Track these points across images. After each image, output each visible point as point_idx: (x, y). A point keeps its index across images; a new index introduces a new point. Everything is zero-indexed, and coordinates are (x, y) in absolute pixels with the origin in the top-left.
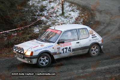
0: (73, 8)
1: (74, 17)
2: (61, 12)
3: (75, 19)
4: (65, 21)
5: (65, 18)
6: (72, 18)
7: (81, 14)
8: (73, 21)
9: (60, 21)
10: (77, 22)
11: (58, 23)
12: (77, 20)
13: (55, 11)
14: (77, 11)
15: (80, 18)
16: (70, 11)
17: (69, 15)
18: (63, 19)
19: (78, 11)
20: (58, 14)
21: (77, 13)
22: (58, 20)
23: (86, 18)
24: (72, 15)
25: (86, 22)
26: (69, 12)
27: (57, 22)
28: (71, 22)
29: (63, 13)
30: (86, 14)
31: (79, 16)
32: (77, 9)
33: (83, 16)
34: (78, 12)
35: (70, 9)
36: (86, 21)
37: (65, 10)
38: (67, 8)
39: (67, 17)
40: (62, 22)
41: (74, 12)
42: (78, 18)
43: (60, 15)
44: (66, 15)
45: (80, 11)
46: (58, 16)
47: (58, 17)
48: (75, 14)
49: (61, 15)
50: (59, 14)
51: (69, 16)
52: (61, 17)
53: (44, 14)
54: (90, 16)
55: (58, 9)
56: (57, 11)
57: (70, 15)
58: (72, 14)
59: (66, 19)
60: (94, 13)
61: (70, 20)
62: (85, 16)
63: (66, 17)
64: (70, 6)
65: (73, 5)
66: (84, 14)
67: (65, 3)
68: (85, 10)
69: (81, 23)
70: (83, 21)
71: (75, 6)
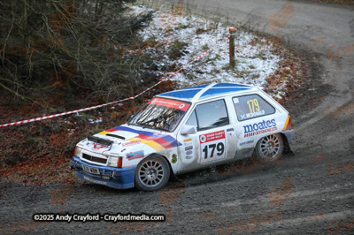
0: (262, 49)
2: (227, 61)
3: (266, 80)
5: (237, 77)
6: (258, 76)
7: (284, 67)
10: (271, 87)
12: (269, 82)
13: (212, 57)
14: (271, 58)
15: (279, 76)
16: (254, 58)
17: (249, 69)
18: (232, 79)
19: (275, 57)
20: (220, 64)
21: (272, 62)
23: (295, 77)
24: (258, 69)
25: (295, 87)
26: (249, 60)
29: (233, 63)
30: (297, 65)
31: (277, 73)
32: (273, 52)
33: (288, 72)
34: (276, 59)
35: (255, 51)
36: (297, 85)
37: (241, 54)
38: (246, 49)
39: (243, 72)
41: (264, 59)
42: (273, 78)
43: (223, 68)
44: (240, 68)
45: (281, 57)
46: (218, 72)
47: (217, 75)
48: (266, 65)
49: (226, 68)
50: (220, 66)
51: (249, 72)
52: (226, 74)
53: (180, 65)
54: (308, 72)
55: (220, 50)
56: (218, 57)
57: (252, 67)
58: (259, 64)
59: (241, 80)
60: (322, 63)
61: (252, 81)
62: (294, 72)
63: (240, 75)
64: (253, 43)
65: (264, 40)
66: (292, 65)
67: (241, 35)
68: (295, 56)
69: (282, 90)
70: (289, 86)
71: (269, 44)
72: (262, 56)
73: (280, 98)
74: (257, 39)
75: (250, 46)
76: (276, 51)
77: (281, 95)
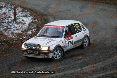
0: (26, 13)
1: (26, 22)
2: (13, 18)
3: (28, 25)
4: (18, 27)
5: (17, 24)
6: (25, 24)
7: (34, 20)
8: (26, 27)
9: (13, 27)
11: (10, 30)
12: (30, 26)
13: (7, 17)
14: (30, 17)
15: (33, 23)
16: (23, 17)
17: (22, 21)
18: (15, 25)
19: (31, 16)
20: (10, 20)
21: (30, 18)
22: (11, 26)
23: (39, 23)
24: (25, 21)
25: (39, 27)
26: (21, 18)
27: (9, 28)
28: (24, 28)
29: (15, 19)
30: (39, 19)
31: (32, 22)
32: (30, 15)
33: (36, 22)
34: (31, 17)
35: (23, 14)
36: (40, 26)
37: (18, 16)
38: (20, 14)
39: (19, 22)
40: (15, 28)
41: (27, 17)
42: (31, 24)
43: (12, 21)
45: (33, 17)
46: (10, 22)
47: (10, 24)
48: (28, 19)
50: (11, 20)
51: (22, 22)
52: (13, 23)
54: (43, 22)
55: (10, 14)
56: (9, 17)
57: (23, 20)
58: (25, 19)
59: (19, 25)
60: (48, 18)
61: (23, 26)
62: (38, 22)
63: (19, 23)
64: (22, 11)
65: (26, 10)
66: (37, 19)
67: (18, 8)
68: (38, 16)
69: (35, 29)
70: (37, 27)
71: (28, 12)
72: (26, 16)
73: (34, 31)
74: (24, 10)
75: (21, 13)
76: (31, 14)
77: (34, 30)
